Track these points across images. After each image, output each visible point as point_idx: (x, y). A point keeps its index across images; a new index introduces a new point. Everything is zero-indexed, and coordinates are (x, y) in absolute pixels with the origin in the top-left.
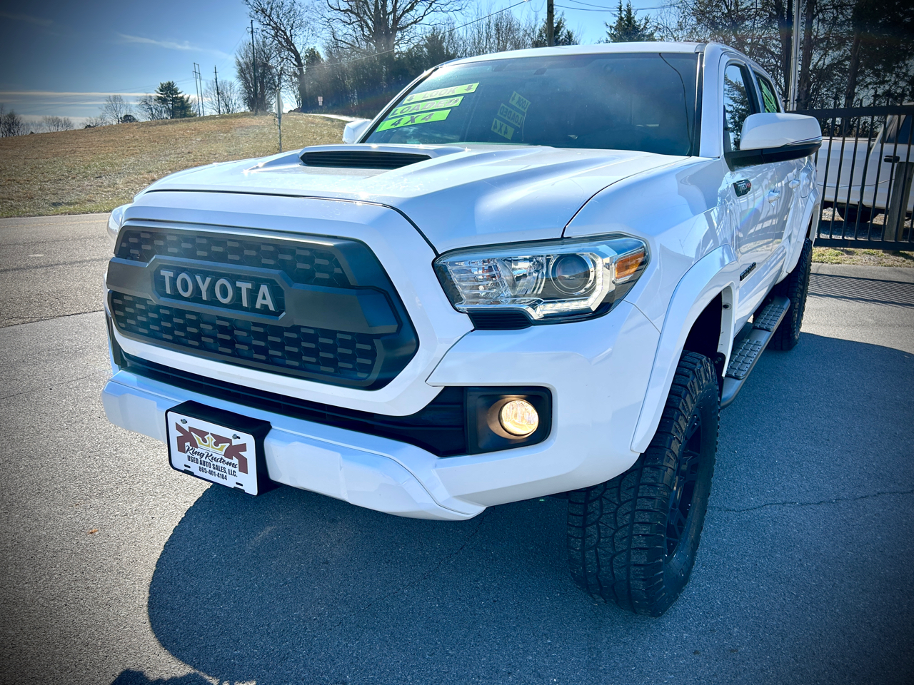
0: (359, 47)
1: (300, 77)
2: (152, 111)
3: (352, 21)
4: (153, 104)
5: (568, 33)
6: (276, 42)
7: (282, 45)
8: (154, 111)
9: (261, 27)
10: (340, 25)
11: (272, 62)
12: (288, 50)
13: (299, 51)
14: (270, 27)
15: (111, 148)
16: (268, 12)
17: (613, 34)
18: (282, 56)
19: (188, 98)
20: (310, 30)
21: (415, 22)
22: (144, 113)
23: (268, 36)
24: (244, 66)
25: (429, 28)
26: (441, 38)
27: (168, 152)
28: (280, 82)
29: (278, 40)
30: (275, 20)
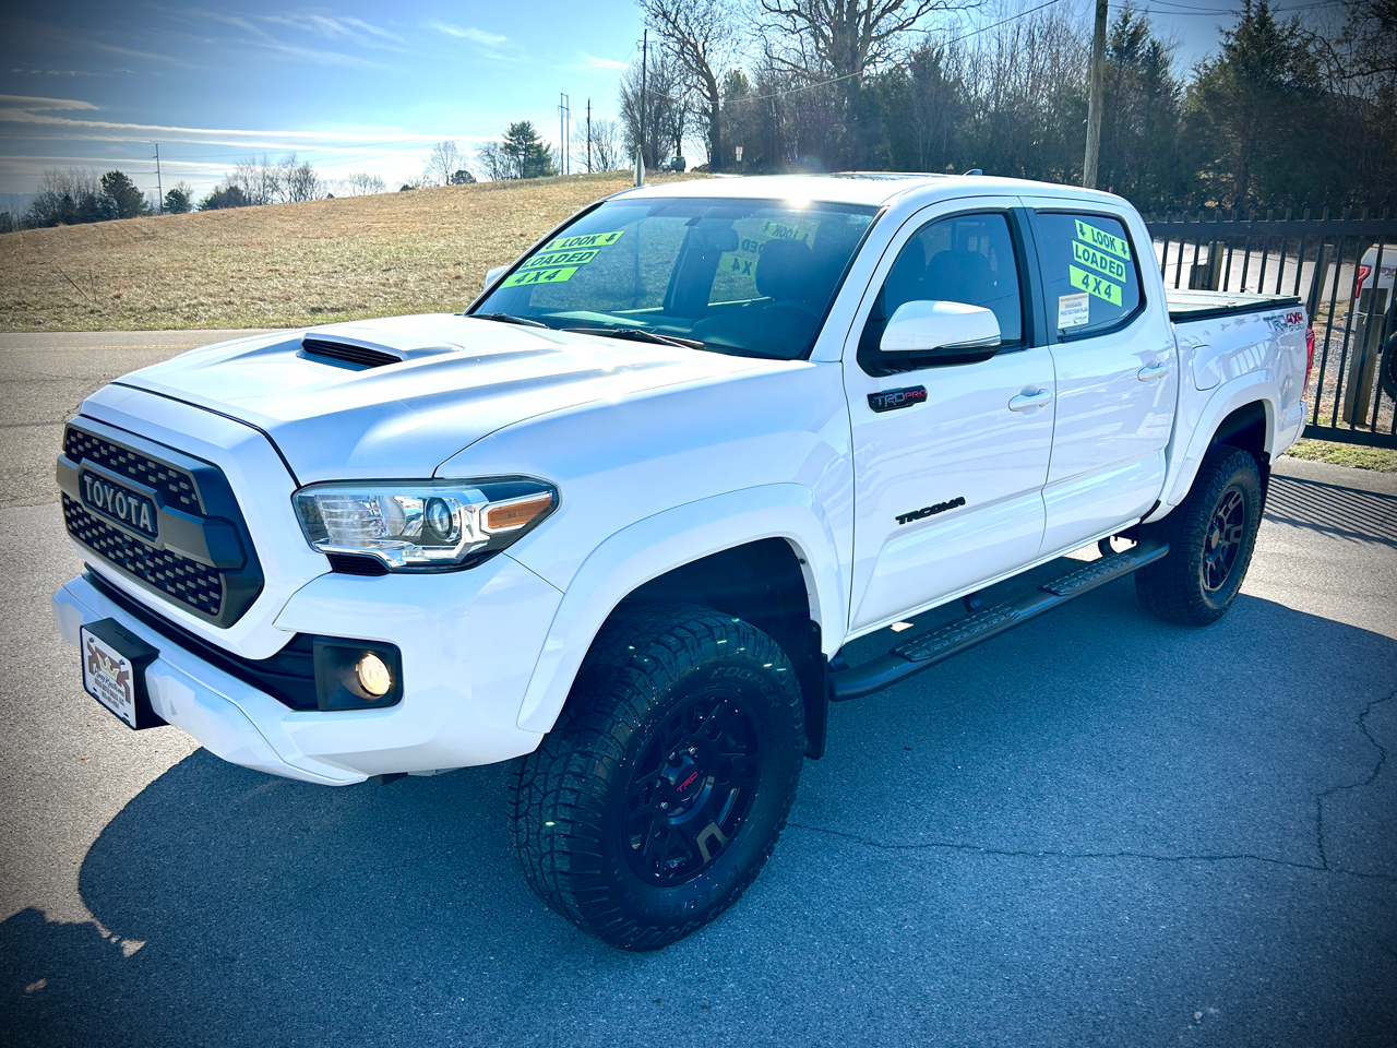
0: (806, 70)
1: (713, 116)
2: (495, 165)
3: (798, 28)
4: (498, 154)
5: (1153, 44)
6: (682, 61)
7: (690, 66)
8: (498, 164)
9: (662, 39)
10: (778, 35)
11: (674, 93)
12: (698, 73)
13: (714, 74)
14: (675, 39)
15: (419, 224)
16: (672, 17)
17: (1230, 46)
18: (688, 83)
19: (549, 147)
20: (735, 42)
21: (901, 28)
22: (484, 168)
23: (670, 51)
24: (632, 98)
25: (921, 37)
26: (938, 54)
27: (492, 233)
28: (682, 123)
29: (685, 59)
30: (682, 27)
